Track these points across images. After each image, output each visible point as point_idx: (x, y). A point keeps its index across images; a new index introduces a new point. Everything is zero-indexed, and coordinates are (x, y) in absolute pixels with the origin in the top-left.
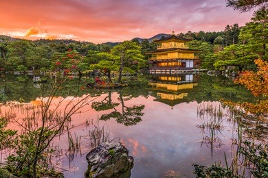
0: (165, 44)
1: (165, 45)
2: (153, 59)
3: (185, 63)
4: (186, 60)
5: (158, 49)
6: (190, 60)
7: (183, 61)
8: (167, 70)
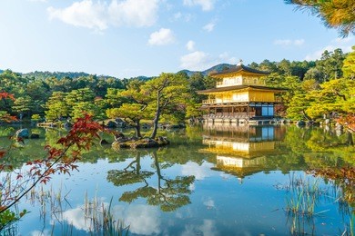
0: (228, 79)
1: (229, 82)
2: (209, 102)
3: (260, 108)
4: (263, 103)
5: (218, 86)
6: (269, 103)
7: (257, 106)
8: (232, 120)
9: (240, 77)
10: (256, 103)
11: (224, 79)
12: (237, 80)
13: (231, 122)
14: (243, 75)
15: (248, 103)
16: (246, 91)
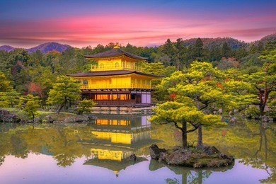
0: (104, 62)
1: (105, 65)
2: (83, 88)
3: (140, 96)
4: (142, 90)
5: (92, 70)
6: (147, 90)
7: (138, 92)
8: (112, 108)
9: (119, 62)
10: (137, 90)
11: (100, 63)
12: (116, 65)
13: (110, 110)
14: (123, 60)
15: (130, 90)
16: (128, 76)
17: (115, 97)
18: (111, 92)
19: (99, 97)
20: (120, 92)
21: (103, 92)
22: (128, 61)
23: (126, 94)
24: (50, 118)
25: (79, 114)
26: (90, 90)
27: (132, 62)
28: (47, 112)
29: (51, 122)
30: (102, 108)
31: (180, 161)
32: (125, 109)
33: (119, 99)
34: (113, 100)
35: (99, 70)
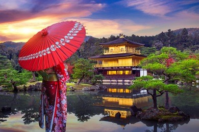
0: (113, 48)
1: (113, 50)
2: (98, 66)
3: (139, 72)
5: (105, 54)
7: (137, 69)
8: (119, 81)
9: (124, 47)
10: (137, 67)
11: (110, 48)
12: (122, 49)
14: (126, 46)
15: (132, 67)
16: (130, 58)
17: (121, 72)
18: (118, 69)
19: (110, 73)
20: (125, 69)
21: (112, 69)
22: (130, 47)
23: (129, 70)
24: (72, 88)
25: (93, 85)
26: (103, 68)
27: (133, 47)
28: (71, 84)
29: (73, 91)
30: (112, 81)
31: (149, 117)
32: (128, 81)
33: (124, 74)
34: (119, 75)
35: (110, 53)
